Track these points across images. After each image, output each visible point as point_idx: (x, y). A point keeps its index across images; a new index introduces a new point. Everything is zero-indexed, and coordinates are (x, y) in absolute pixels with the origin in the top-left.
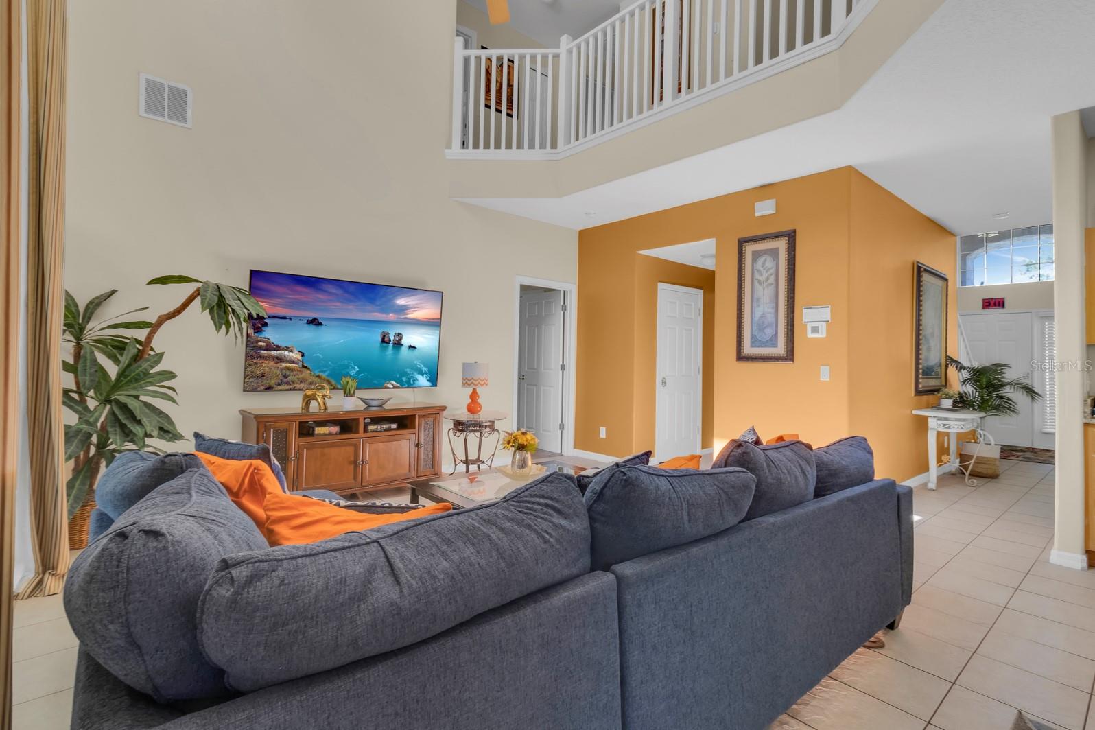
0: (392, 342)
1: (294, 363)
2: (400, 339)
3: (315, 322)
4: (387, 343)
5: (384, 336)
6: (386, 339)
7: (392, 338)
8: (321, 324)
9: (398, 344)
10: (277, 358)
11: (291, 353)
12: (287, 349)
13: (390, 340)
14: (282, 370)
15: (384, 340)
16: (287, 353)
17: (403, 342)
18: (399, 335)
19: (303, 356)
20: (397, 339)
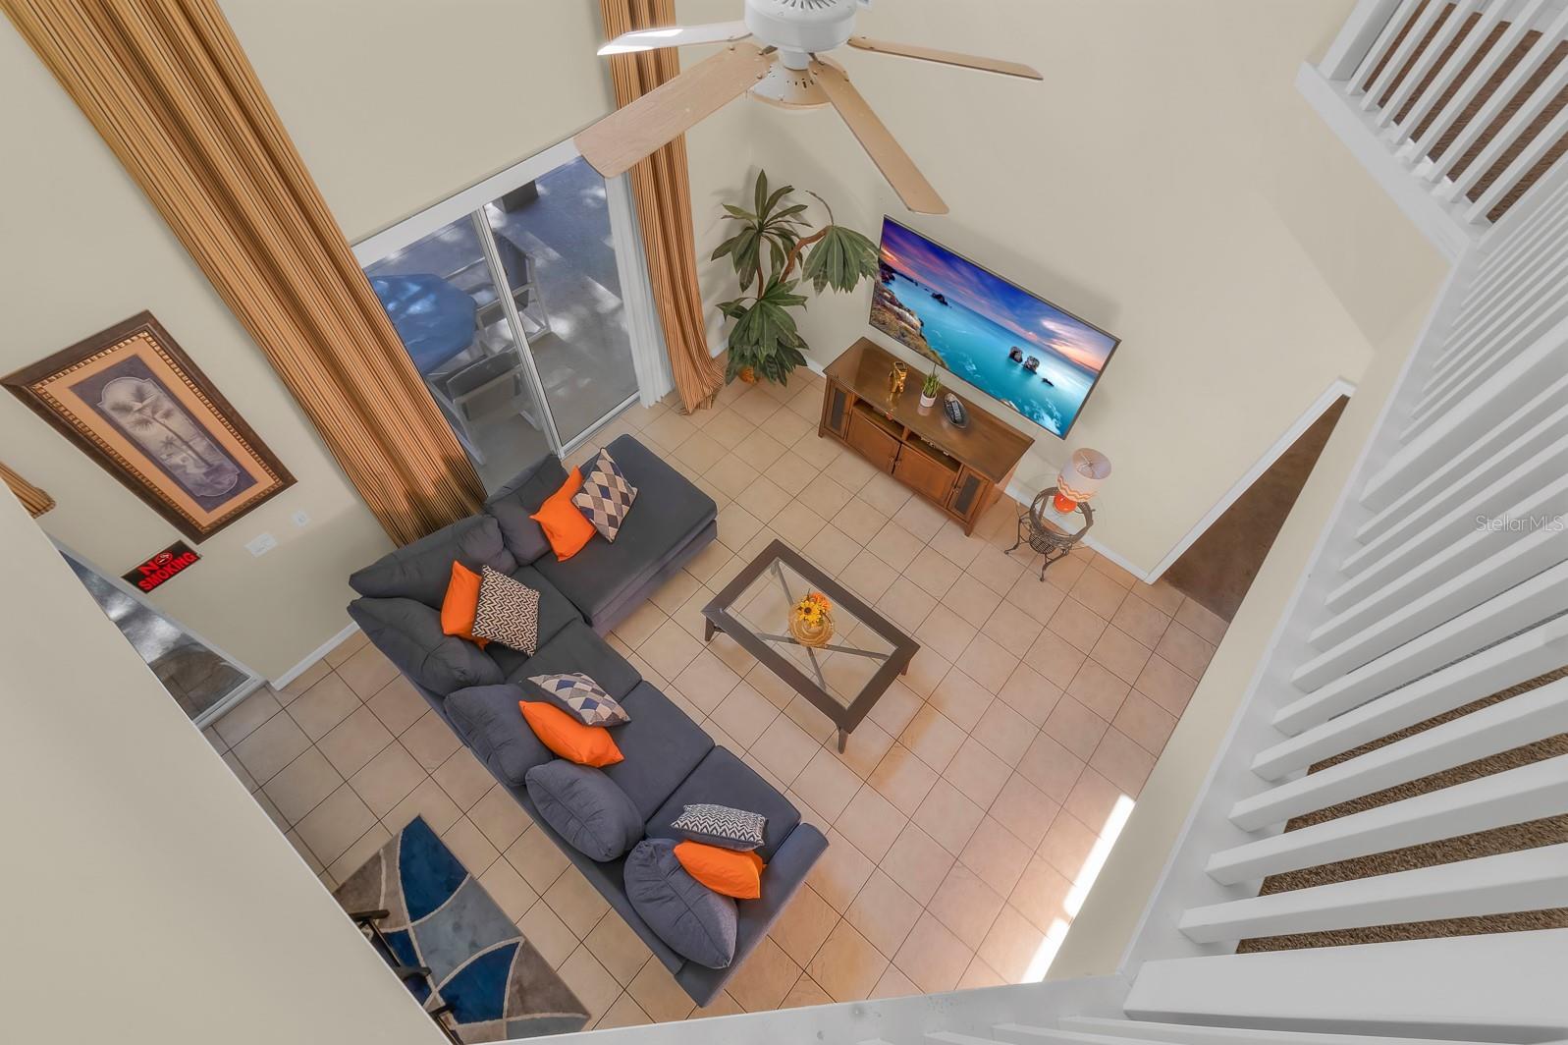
0: (1023, 363)
1: (912, 327)
2: (1036, 366)
3: (939, 298)
4: (1016, 360)
5: (1015, 352)
6: (1017, 356)
7: (1025, 360)
8: (946, 304)
9: (1030, 369)
10: (898, 314)
11: (911, 317)
12: (909, 311)
13: (1021, 360)
14: (900, 328)
15: (1014, 355)
16: (908, 314)
17: (1037, 370)
18: (1036, 362)
19: (922, 325)
20: (1031, 363)
